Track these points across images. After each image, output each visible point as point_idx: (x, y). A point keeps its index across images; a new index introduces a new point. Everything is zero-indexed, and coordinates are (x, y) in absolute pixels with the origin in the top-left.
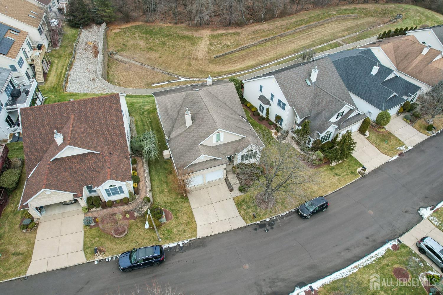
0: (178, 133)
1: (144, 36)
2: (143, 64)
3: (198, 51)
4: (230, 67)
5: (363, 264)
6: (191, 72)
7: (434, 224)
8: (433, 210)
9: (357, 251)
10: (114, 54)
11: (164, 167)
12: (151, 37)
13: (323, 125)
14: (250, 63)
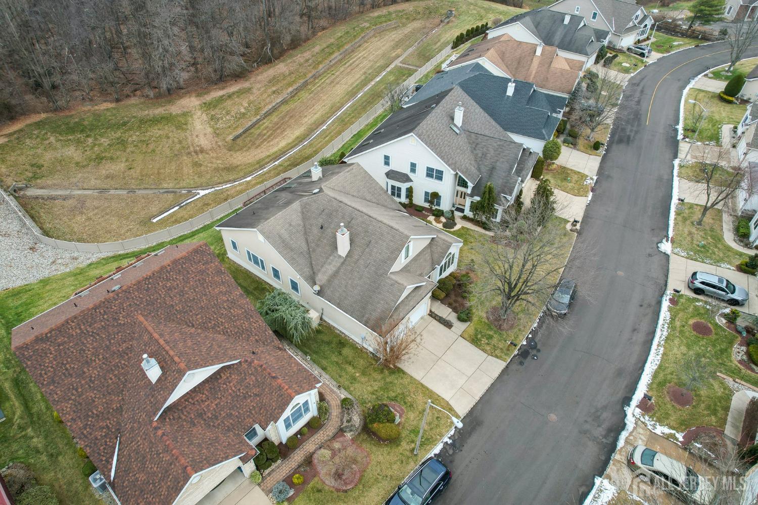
0: (330, 272)
1: (71, 137)
2: (103, 190)
3: (197, 136)
4: (270, 148)
5: (662, 339)
6: (208, 176)
7: (683, 257)
8: (670, 241)
9: (644, 327)
10: (21, 189)
11: (323, 341)
12: (88, 136)
13: (506, 183)
14: (298, 132)
